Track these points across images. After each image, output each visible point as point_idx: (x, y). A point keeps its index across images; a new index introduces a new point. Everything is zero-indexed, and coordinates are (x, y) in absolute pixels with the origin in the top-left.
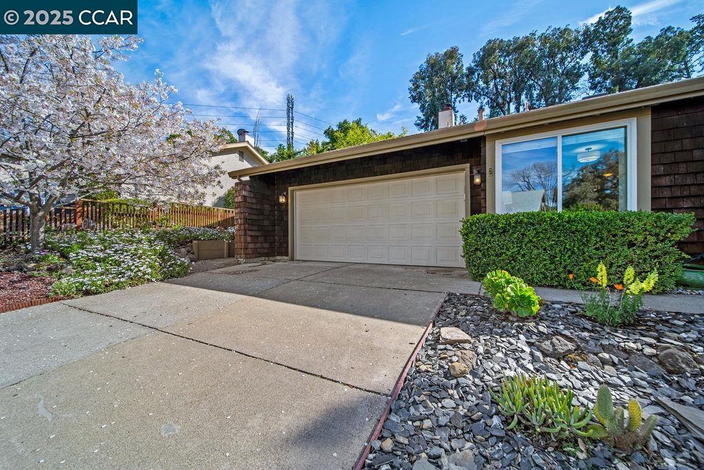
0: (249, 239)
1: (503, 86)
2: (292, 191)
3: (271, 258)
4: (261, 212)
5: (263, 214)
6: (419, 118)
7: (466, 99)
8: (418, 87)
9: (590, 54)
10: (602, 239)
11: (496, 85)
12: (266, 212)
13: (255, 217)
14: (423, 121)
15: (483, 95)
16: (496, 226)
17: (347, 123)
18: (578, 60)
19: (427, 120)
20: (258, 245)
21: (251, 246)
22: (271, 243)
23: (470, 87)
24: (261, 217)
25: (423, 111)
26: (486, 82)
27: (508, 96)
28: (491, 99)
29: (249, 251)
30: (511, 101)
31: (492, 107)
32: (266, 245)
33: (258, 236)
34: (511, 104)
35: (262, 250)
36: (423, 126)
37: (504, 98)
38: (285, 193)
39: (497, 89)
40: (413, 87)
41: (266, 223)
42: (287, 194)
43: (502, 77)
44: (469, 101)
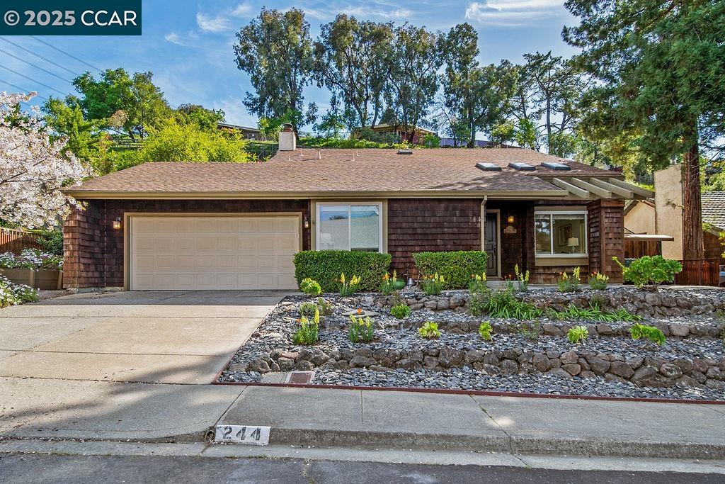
0: (82, 267)
1: (359, 77)
2: (128, 217)
3: (101, 289)
4: (92, 239)
5: (94, 241)
6: (249, 95)
7: (315, 82)
8: (247, 48)
9: (445, 66)
10: (359, 266)
11: (350, 73)
12: (97, 239)
13: (87, 244)
14: (255, 101)
15: (336, 83)
16: (313, 258)
17: (122, 74)
18: (434, 69)
19: (263, 100)
20: (90, 274)
21: (84, 274)
22: (101, 272)
23: (320, 68)
24: (92, 244)
25: (256, 86)
26: (340, 68)
27: (365, 92)
28: (346, 90)
29: (82, 280)
30: (367, 99)
31: (347, 101)
32: (97, 274)
33: (89, 264)
34: (369, 102)
35: (93, 279)
36: (257, 108)
37: (360, 93)
38: (119, 219)
39: (352, 79)
40: (241, 46)
41: (97, 250)
42: (122, 219)
43: (358, 65)
44: (318, 85)
